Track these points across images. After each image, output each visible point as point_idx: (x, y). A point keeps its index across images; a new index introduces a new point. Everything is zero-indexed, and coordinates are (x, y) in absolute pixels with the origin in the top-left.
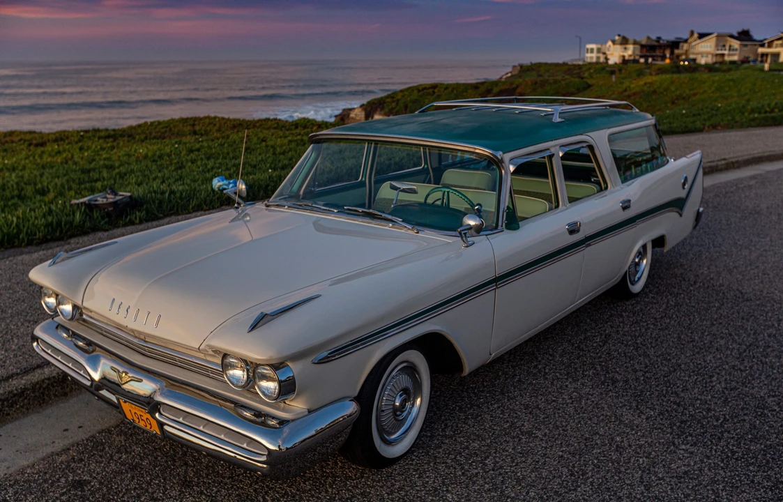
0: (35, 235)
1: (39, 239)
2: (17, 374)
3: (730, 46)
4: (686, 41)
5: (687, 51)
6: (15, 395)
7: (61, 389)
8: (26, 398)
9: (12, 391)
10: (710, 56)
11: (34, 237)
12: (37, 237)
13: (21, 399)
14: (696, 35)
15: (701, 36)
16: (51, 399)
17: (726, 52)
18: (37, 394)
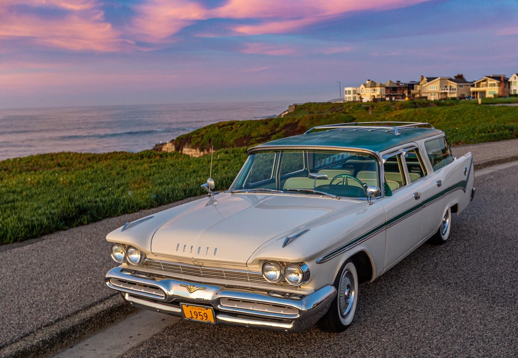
3: (450, 87)
4: (418, 84)
5: (419, 91)
7: (111, 318)
10: (437, 95)
12: (20, 235)
14: (425, 79)
15: (429, 80)
16: (105, 324)
17: (448, 91)
18: (98, 321)
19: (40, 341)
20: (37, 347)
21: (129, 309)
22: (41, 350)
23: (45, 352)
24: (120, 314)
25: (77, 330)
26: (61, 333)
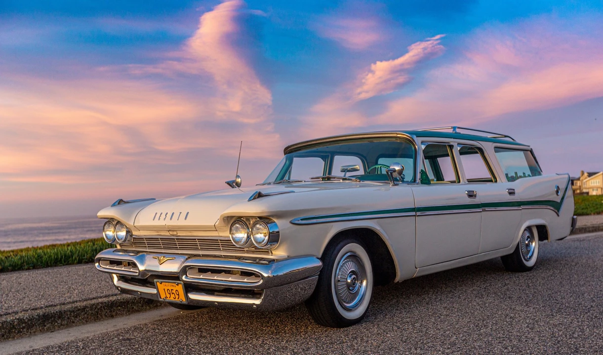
0: (84, 256)
1: (86, 259)
2: (80, 301)
4: (579, 179)
6: (79, 310)
7: (110, 312)
8: (86, 313)
9: (77, 307)
10: (599, 190)
11: (84, 258)
13: (82, 313)
14: (586, 174)
15: (590, 175)
16: (102, 318)
18: (94, 312)
19: (16, 319)
20: (11, 324)
21: (135, 307)
22: (15, 328)
23: (19, 332)
24: (122, 310)
25: (65, 317)
26: (44, 315)
